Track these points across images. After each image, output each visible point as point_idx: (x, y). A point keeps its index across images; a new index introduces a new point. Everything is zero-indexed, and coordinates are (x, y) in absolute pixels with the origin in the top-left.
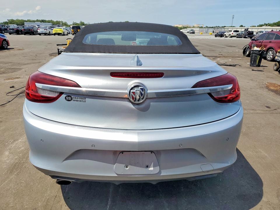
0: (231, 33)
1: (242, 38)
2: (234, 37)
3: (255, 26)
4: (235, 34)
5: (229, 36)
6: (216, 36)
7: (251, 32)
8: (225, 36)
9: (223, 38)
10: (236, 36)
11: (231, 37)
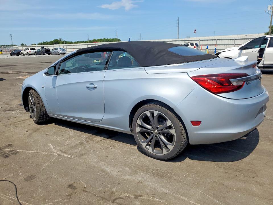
0: (28, 51)
1: (41, 55)
2: (32, 54)
3: (36, 45)
4: (32, 52)
5: (26, 54)
6: (11, 55)
7: (48, 49)
8: (22, 54)
9: (20, 56)
10: (34, 54)
11: (29, 55)
